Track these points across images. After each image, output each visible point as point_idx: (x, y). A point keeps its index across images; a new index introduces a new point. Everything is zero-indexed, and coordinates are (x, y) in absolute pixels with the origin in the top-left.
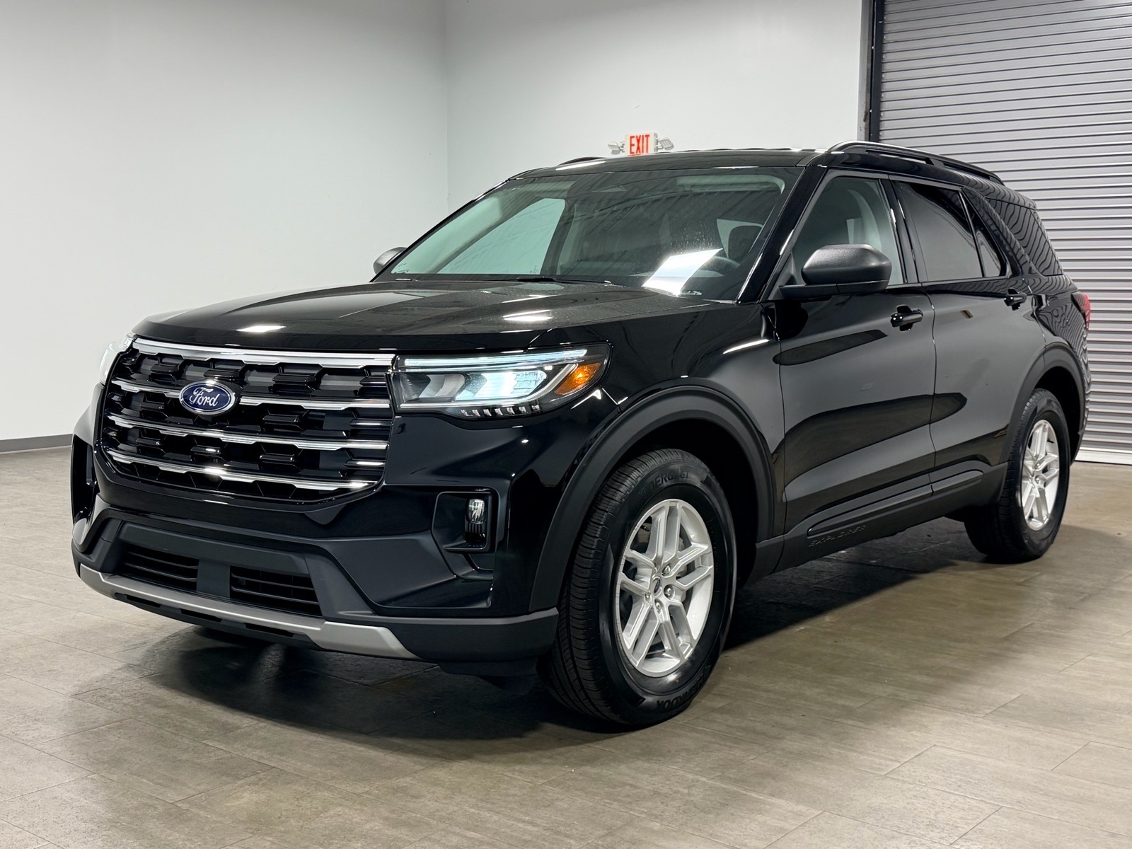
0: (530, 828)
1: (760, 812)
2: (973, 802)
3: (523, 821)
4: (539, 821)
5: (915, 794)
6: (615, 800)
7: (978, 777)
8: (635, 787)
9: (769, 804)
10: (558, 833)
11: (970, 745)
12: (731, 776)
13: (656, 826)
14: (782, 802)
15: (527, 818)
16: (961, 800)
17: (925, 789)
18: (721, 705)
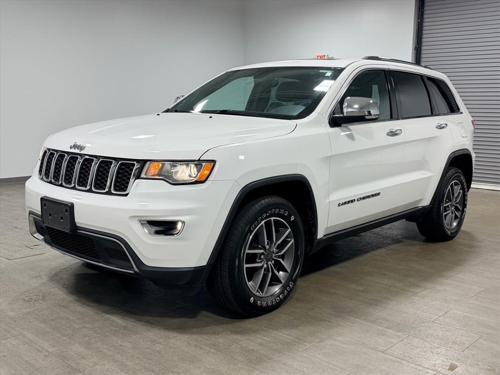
0: (289, 337)
1: (382, 335)
2: (471, 334)
3: (286, 334)
4: (292, 334)
5: (447, 329)
6: (323, 327)
7: (471, 323)
8: (330, 322)
9: (385, 332)
10: (301, 340)
11: (467, 309)
12: (369, 319)
13: (340, 339)
14: (390, 331)
15: (287, 333)
16: (465, 333)
17: (450, 327)
18: (362, 289)
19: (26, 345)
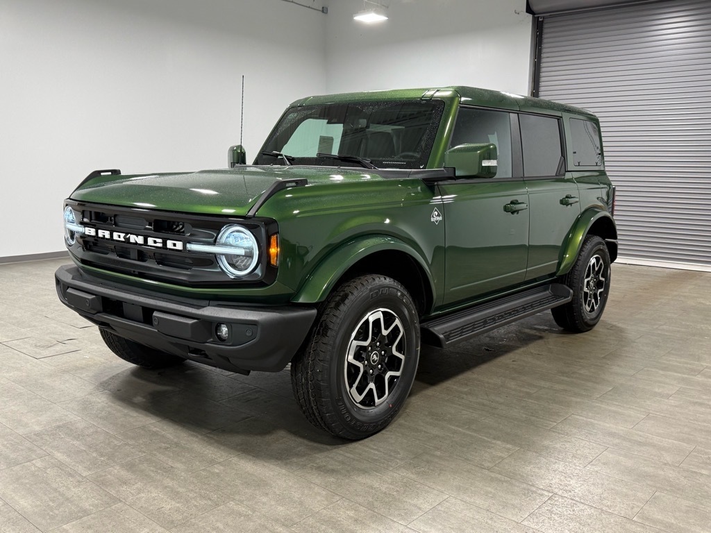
1: (489, 448)
2: (594, 444)
4: (381, 449)
6: (417, 439)
8: (428, 433)
9: (493, 444)
10: (391, 456)
11: (591, 415)
12: (473, 428)
13: (438, 453)
14: (499, 442)
17: (570, 437)
19: (56, 468)
